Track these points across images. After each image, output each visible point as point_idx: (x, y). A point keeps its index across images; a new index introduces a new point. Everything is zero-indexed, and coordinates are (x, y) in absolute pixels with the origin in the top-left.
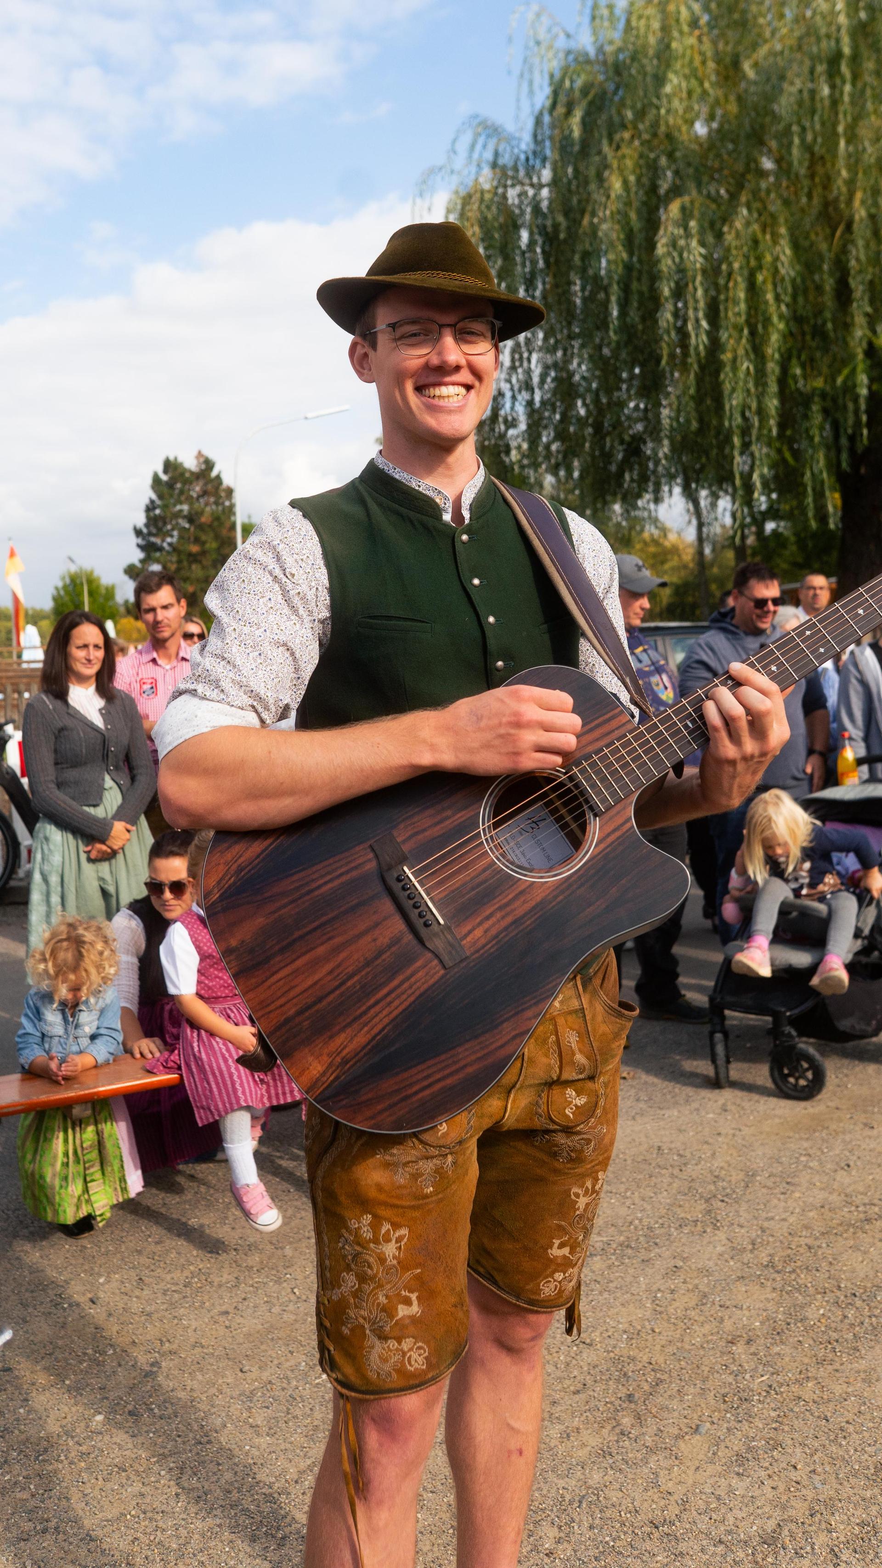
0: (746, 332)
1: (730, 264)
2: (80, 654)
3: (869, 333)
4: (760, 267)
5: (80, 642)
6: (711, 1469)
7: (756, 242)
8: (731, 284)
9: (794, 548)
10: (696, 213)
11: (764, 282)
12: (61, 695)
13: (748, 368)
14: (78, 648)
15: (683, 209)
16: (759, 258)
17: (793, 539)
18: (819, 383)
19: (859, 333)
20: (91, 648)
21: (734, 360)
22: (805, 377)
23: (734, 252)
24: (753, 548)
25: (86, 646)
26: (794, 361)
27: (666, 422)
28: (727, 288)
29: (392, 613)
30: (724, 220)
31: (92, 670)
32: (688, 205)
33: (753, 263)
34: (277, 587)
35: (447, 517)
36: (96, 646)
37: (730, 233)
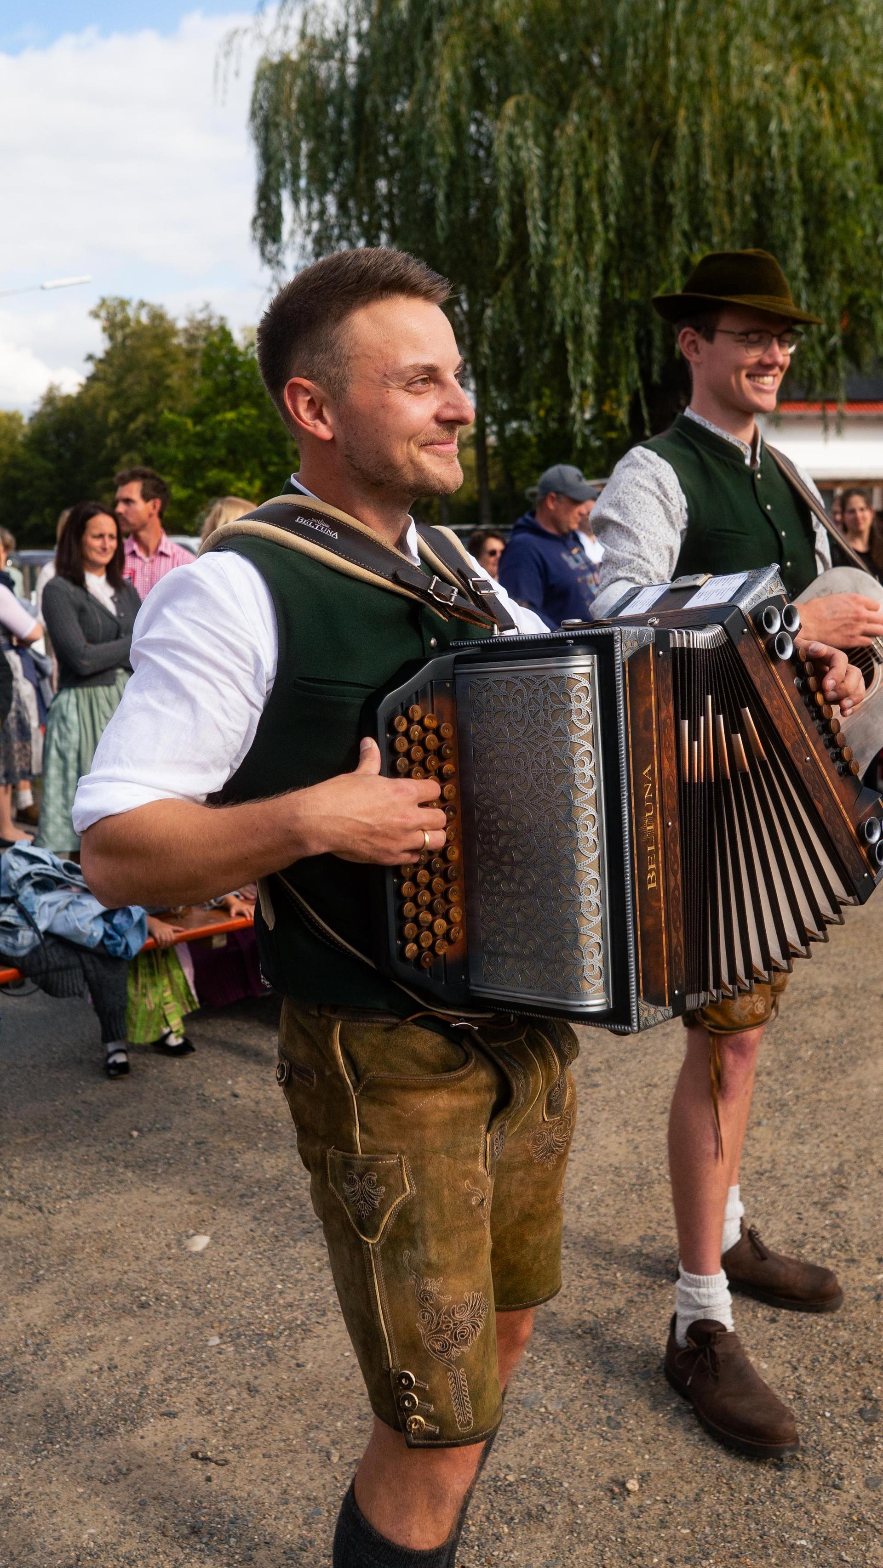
0: (575, 238)
1: (561, 171)
2: (97, 543)
3: (686, 251)
4: (587, 175)
5: (96, 532)
6: (780, 1143)
7: (583, 149)
8: (562, 190)
9: (534, 450)
10: (531, 113)
11: (591, 190)
12: (80, 582)
13: (577, 276)
14: (95, 537)
15: (518, 108)
16: (587, 166)
17: (534, 440)
18: (635, 295)
19: (676, 250)
20: (107, 538)
21: (564, 267)
22: (622, 288)
23: (564, 157)
24: (495, 448)
25: (101, 536)
26: (613, 272)
27: (487, 323)
28: (557, 194)
29: (728, 527)
30: (554, 125)
31: (106, 559)
32: (522, 105)
33: (581, 170)
34: (661, 508)
35: (748, 461)
36: (111, 536)
37: (561, 137)
